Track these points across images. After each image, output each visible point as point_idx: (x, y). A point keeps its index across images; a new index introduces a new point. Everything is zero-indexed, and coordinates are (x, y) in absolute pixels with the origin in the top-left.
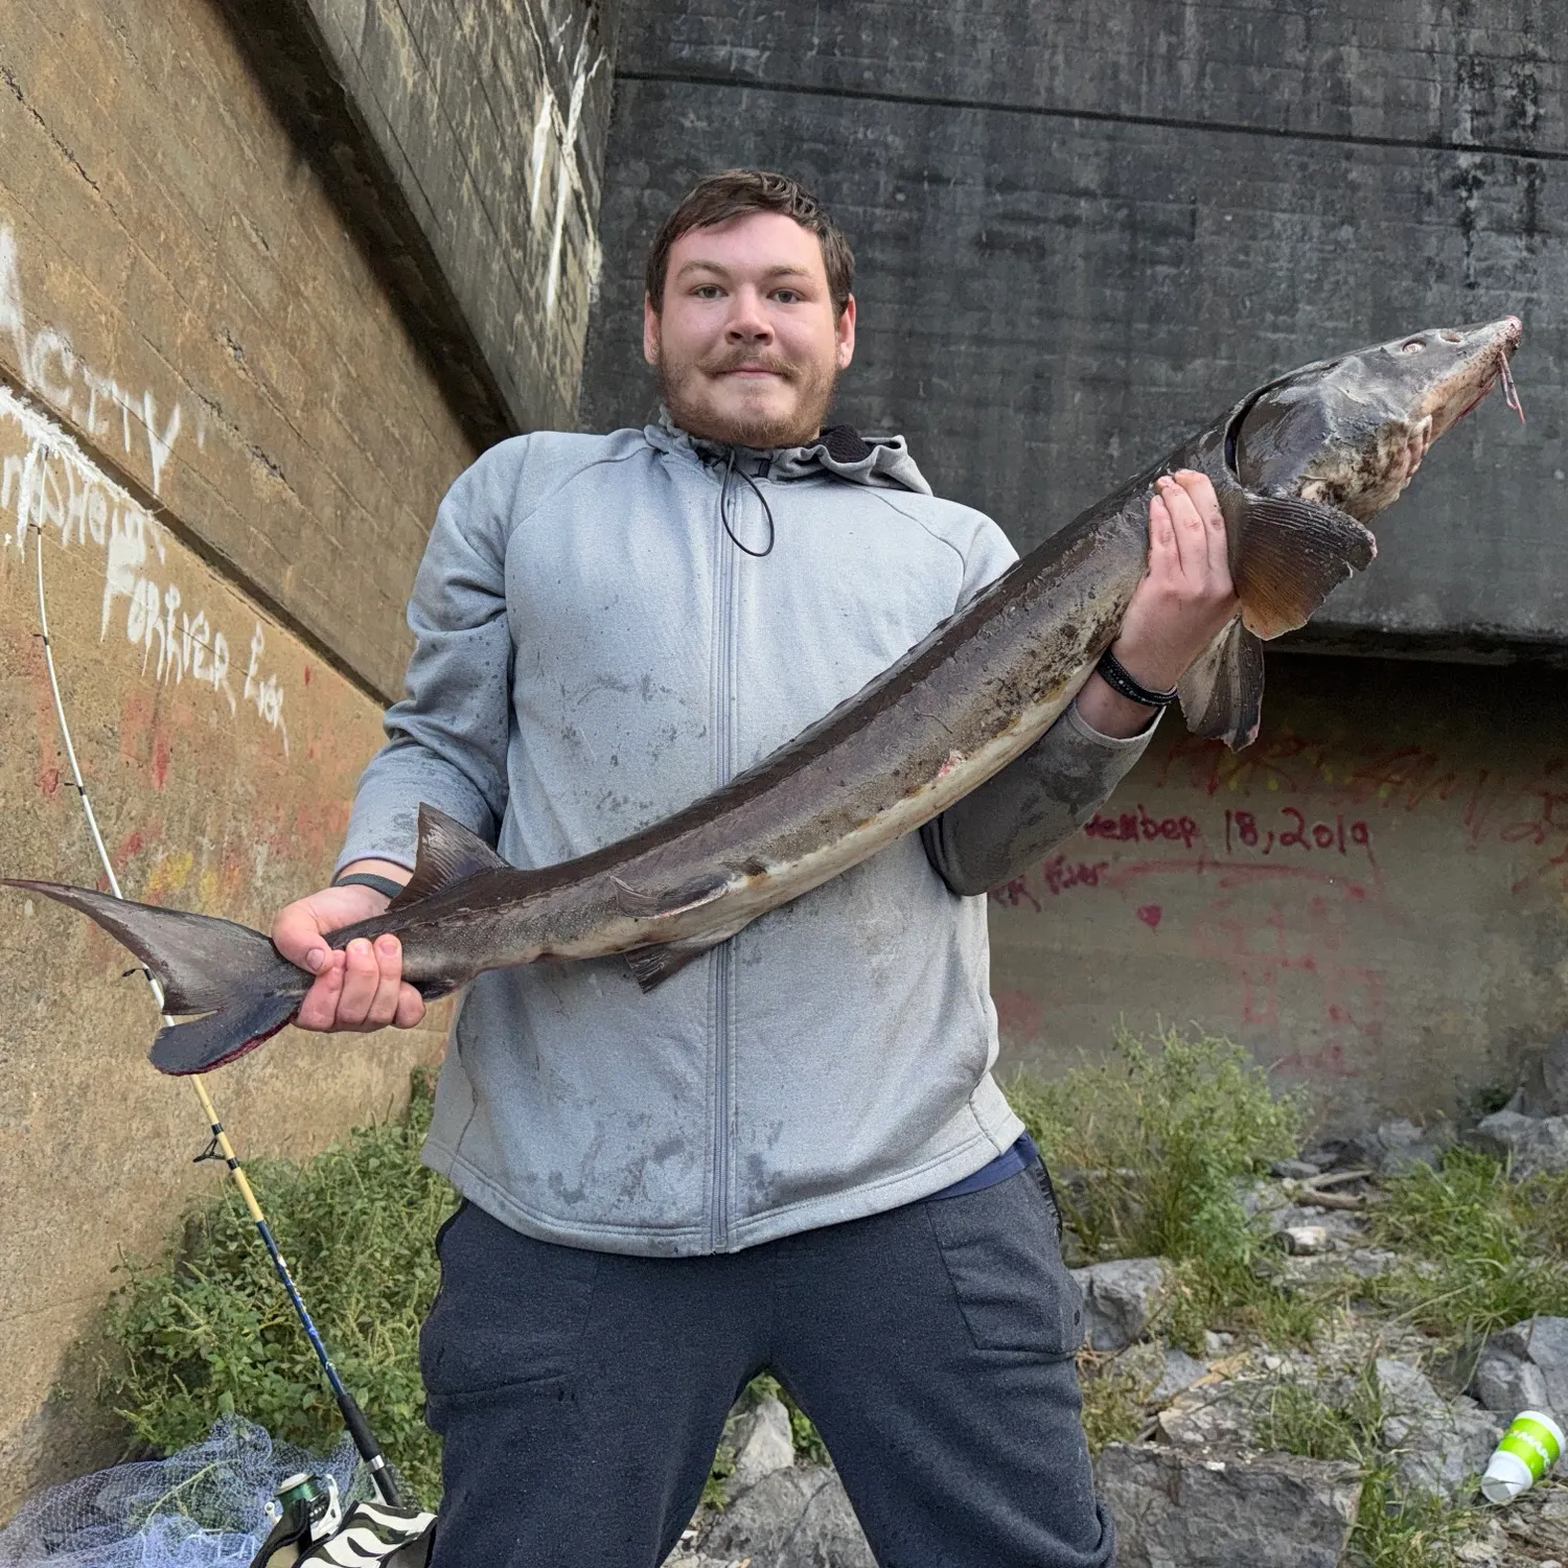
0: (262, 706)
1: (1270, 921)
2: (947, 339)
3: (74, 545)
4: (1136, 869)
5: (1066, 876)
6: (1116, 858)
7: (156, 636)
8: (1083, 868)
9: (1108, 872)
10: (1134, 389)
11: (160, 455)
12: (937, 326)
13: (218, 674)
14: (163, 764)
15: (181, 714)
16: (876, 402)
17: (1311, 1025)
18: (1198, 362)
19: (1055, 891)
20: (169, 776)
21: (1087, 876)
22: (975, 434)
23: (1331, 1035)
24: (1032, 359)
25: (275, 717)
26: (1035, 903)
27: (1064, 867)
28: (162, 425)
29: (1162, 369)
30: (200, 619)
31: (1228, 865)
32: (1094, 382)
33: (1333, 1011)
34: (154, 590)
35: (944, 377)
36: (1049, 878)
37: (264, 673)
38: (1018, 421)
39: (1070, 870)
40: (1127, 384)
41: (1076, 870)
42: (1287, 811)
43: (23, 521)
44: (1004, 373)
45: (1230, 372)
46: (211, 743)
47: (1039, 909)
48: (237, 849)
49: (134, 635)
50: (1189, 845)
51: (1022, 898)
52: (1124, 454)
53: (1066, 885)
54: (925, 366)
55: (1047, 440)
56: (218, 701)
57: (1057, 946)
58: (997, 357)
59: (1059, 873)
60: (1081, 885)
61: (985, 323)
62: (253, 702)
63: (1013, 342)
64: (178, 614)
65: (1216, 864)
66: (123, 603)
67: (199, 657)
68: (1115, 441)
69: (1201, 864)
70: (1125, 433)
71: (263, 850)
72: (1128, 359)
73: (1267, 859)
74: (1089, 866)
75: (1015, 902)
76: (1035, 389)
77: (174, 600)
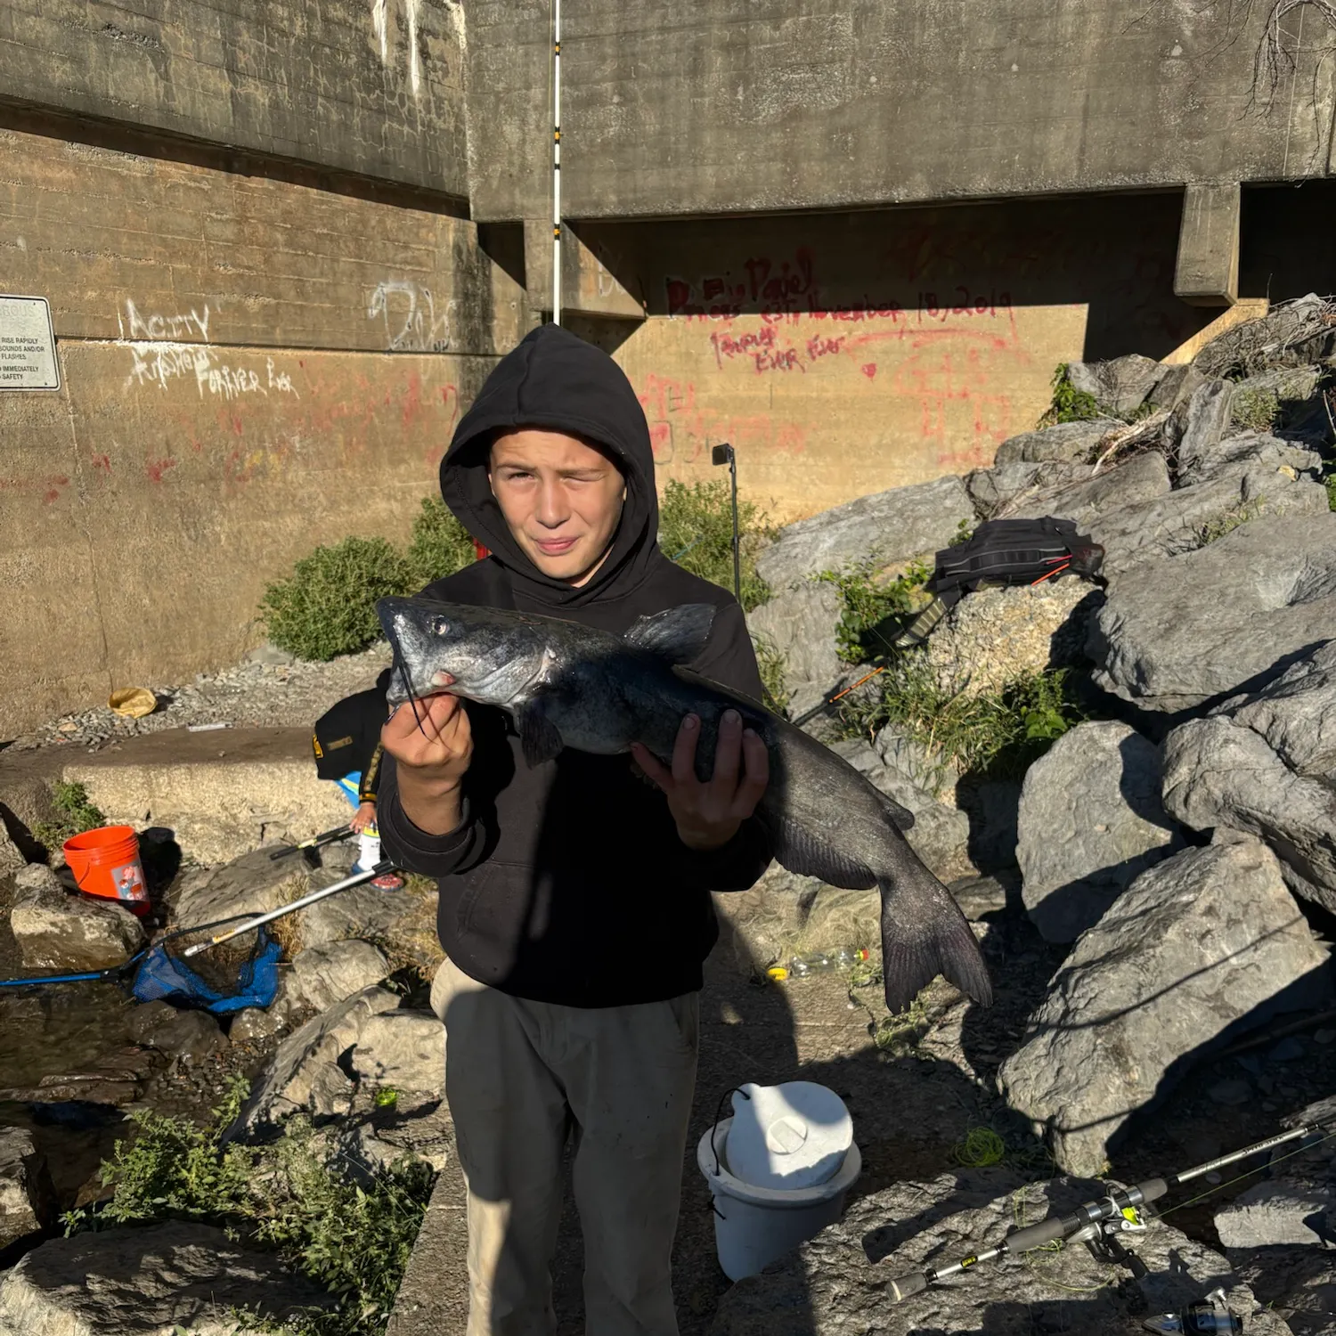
0: (279, 386)
1: (943, 368)
2: (645, 32)
3: (182, 375)
4: (862, 340)
5: (820, 348)
6: (850, 333)
7: (222, 386)
8: (830, 342)
9: (845, 343)
10: (753, 49)
11: (204, 327)
12: (638, 24)
13: (254, 385)
14: (239, 426)
15: (242, 406)
16: (608, 86)
17: (963, 435)
18: (788, 22)
19: (814, 358)
20: (243, 428)
21: (833, 347)
22: (663, 99)
23: (975, 441)
24: (693, 37)
25: (288, 387)
26: (802, 368)
27: (818, 342)
28: (201, 317)
29: (767, 31)
30: (240, 370)
31: (918, 332)
32: (727, 48)
33: (978, 426)
34: (217, 372)
35: (644, 61)
36: (810, 350)
37: (277, 374)
38: (686, 85)
39: (822, 344)
40: (747, 45)
41: (826, 343)
42: (958, 289)
43: (163, 379)
44: (678, 51)
45: (808, 25)
46: (259, 410)
47: (804, 371)
48: (283, 441)
49: (213, 390)
50: (895, 320)
51: (794, 365)
52: (746, 98)
53: (820, 354)
54: (633, 55)
55: (702, 95)
56: (258, 394)
57: (814, 395)
58: (673, 39)
59: (816, 346)
60: (829, 352)
61: (664, 17)
62: (275, 388)
63: (682, 27)
64: (230, 374)
65: (911, 332)
66: (206, 383)
67: (243, 384)
68: (740, 89)
69: (902, 332)
70: (747, 84)
71: (297, 438)
72: (748, 26)
73: (945, 325)
74: (834, 340)
75: (790, 367)
76: (695, 59)
77: (226, 370)
